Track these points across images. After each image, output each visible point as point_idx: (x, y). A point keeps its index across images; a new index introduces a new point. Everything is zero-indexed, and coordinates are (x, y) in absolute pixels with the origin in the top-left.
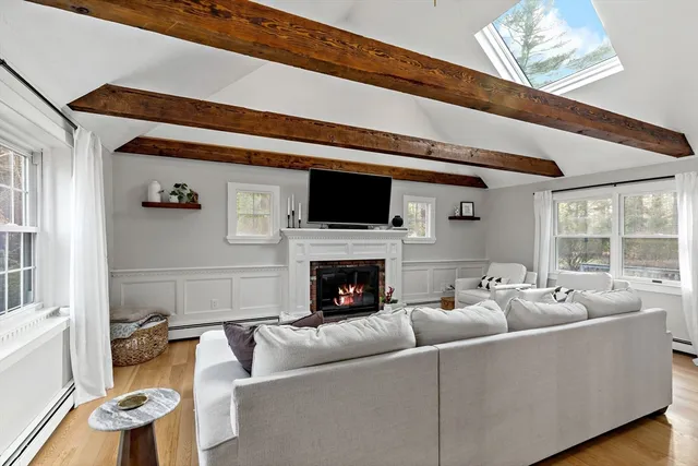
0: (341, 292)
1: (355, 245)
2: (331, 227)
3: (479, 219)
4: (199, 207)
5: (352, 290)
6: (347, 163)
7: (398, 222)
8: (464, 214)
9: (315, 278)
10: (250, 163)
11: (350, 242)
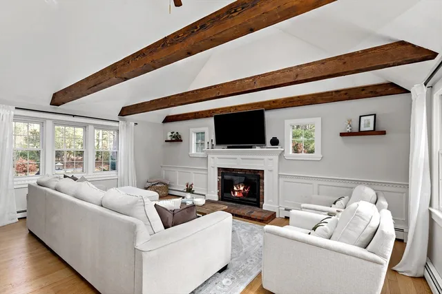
0: (235, 188)
1: (242, 159)
2: (229, 148)
3: (383, 133)
4: (182, 141)
5: (242, 188)
6: (239, 106)
7: (275, 142)
8: (363, 129)
9: (220, 177)
10: (196, 118)
11: (239, 157)
